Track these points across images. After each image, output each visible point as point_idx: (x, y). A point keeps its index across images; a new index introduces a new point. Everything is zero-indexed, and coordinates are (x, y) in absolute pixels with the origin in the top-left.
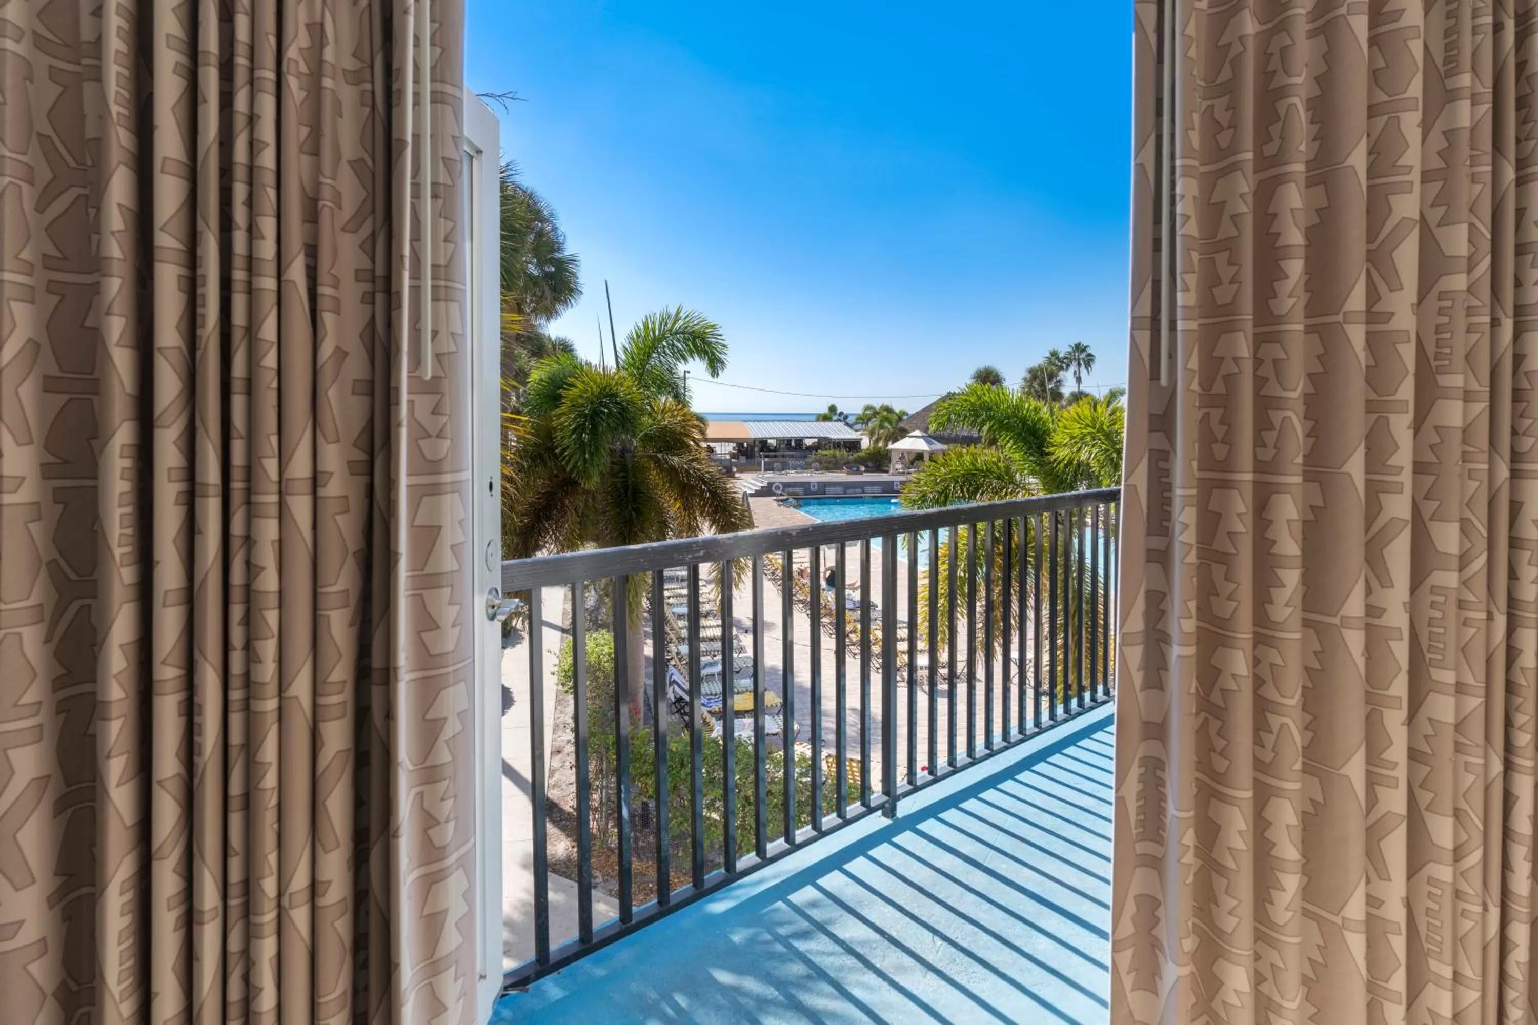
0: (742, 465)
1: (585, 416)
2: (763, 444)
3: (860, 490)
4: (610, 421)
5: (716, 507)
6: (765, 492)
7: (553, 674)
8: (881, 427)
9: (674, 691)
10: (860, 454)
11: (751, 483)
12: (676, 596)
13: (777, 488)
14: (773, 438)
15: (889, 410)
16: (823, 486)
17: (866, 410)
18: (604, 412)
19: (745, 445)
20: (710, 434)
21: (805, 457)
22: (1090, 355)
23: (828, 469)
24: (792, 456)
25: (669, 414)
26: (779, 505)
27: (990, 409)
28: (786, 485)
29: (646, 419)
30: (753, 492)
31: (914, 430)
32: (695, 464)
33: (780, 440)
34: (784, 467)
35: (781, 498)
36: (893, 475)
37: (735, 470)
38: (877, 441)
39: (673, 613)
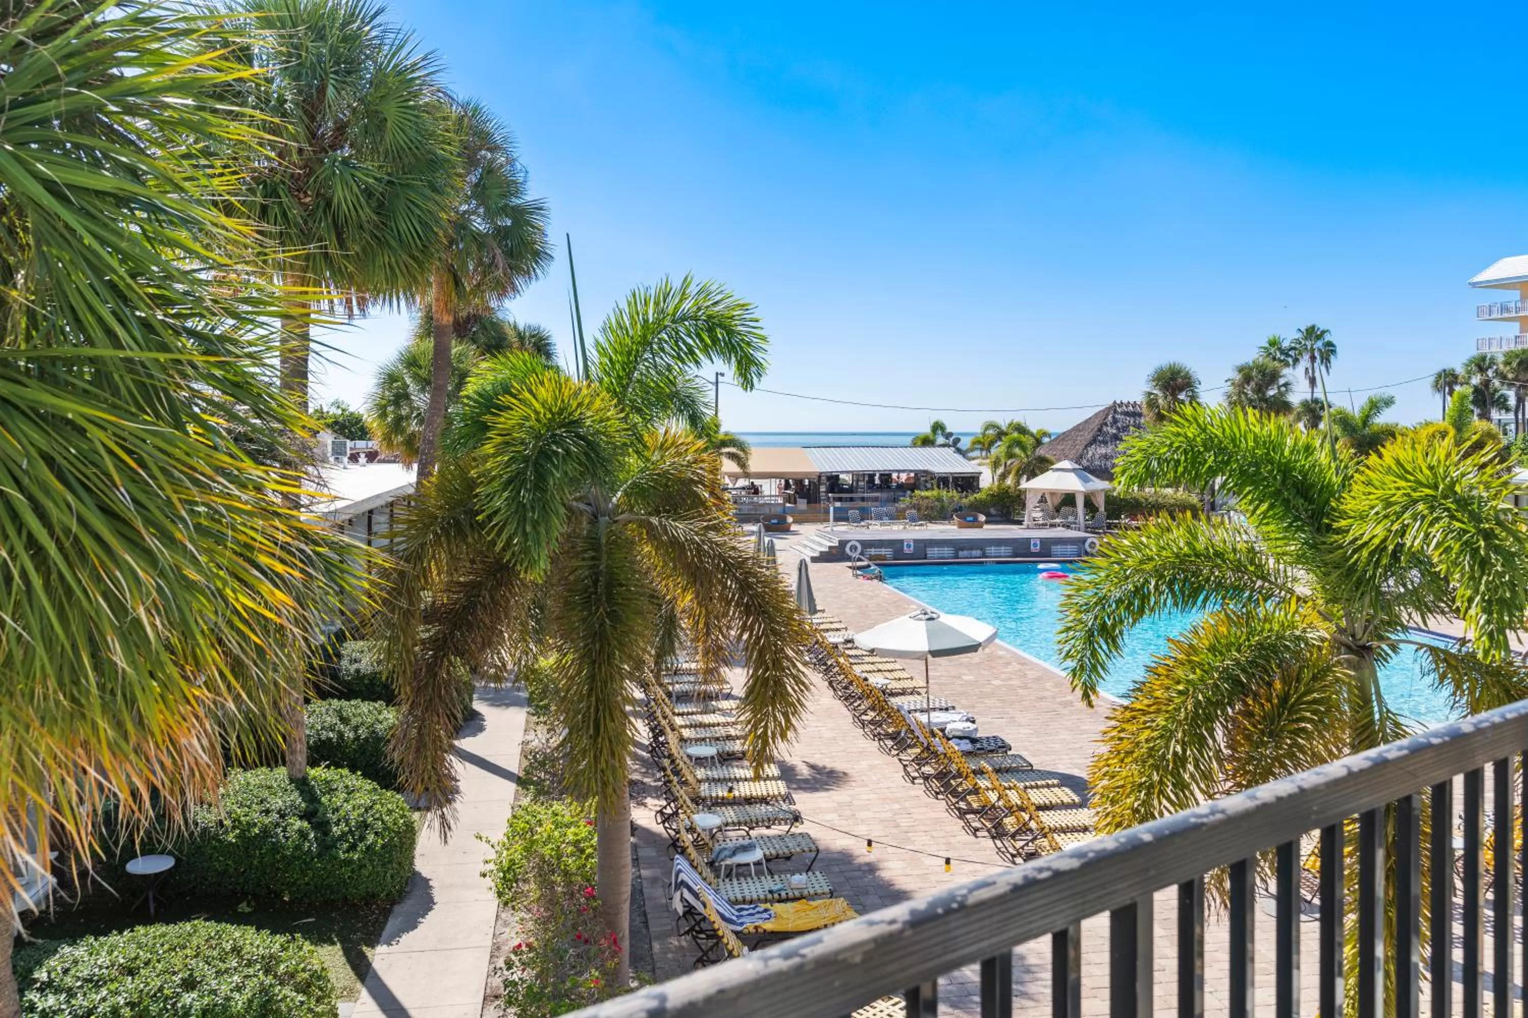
0: (802, 512)
1: (526, 459)
2: (833, 481)
3: (979, 553)
4: (569, 468)
5: (747, 606)
6: (835, 555)
7: (484, 875)
8: (1010, 455)
9: (682, 899)
10: (977, 496)
11: (814, 542)
12: (696, 726)
13: (853, 548)
14: (848, 472)
15: (1021, 429)
16: (923, 546)
17: (987, 429)
18: (556, 453)
19: (807, 482)
20: (754, 466)
21: (895, 500)
22: (1330, 344)
23: (930, 519)
24: (876, 499)
25: (673, 451)
26: (857, 576)
27: (1221, 450)
28: (866, 544)
29: (632, 461)
30: (817, 554)
31: (1059, 460)
32: (712, 534)
33: (858, 476)
34: (864, 515)
35: (859, 564)
36: (1028, 528)
37: (790, 519)
38: (1003, 477)
39: (690, 757)
